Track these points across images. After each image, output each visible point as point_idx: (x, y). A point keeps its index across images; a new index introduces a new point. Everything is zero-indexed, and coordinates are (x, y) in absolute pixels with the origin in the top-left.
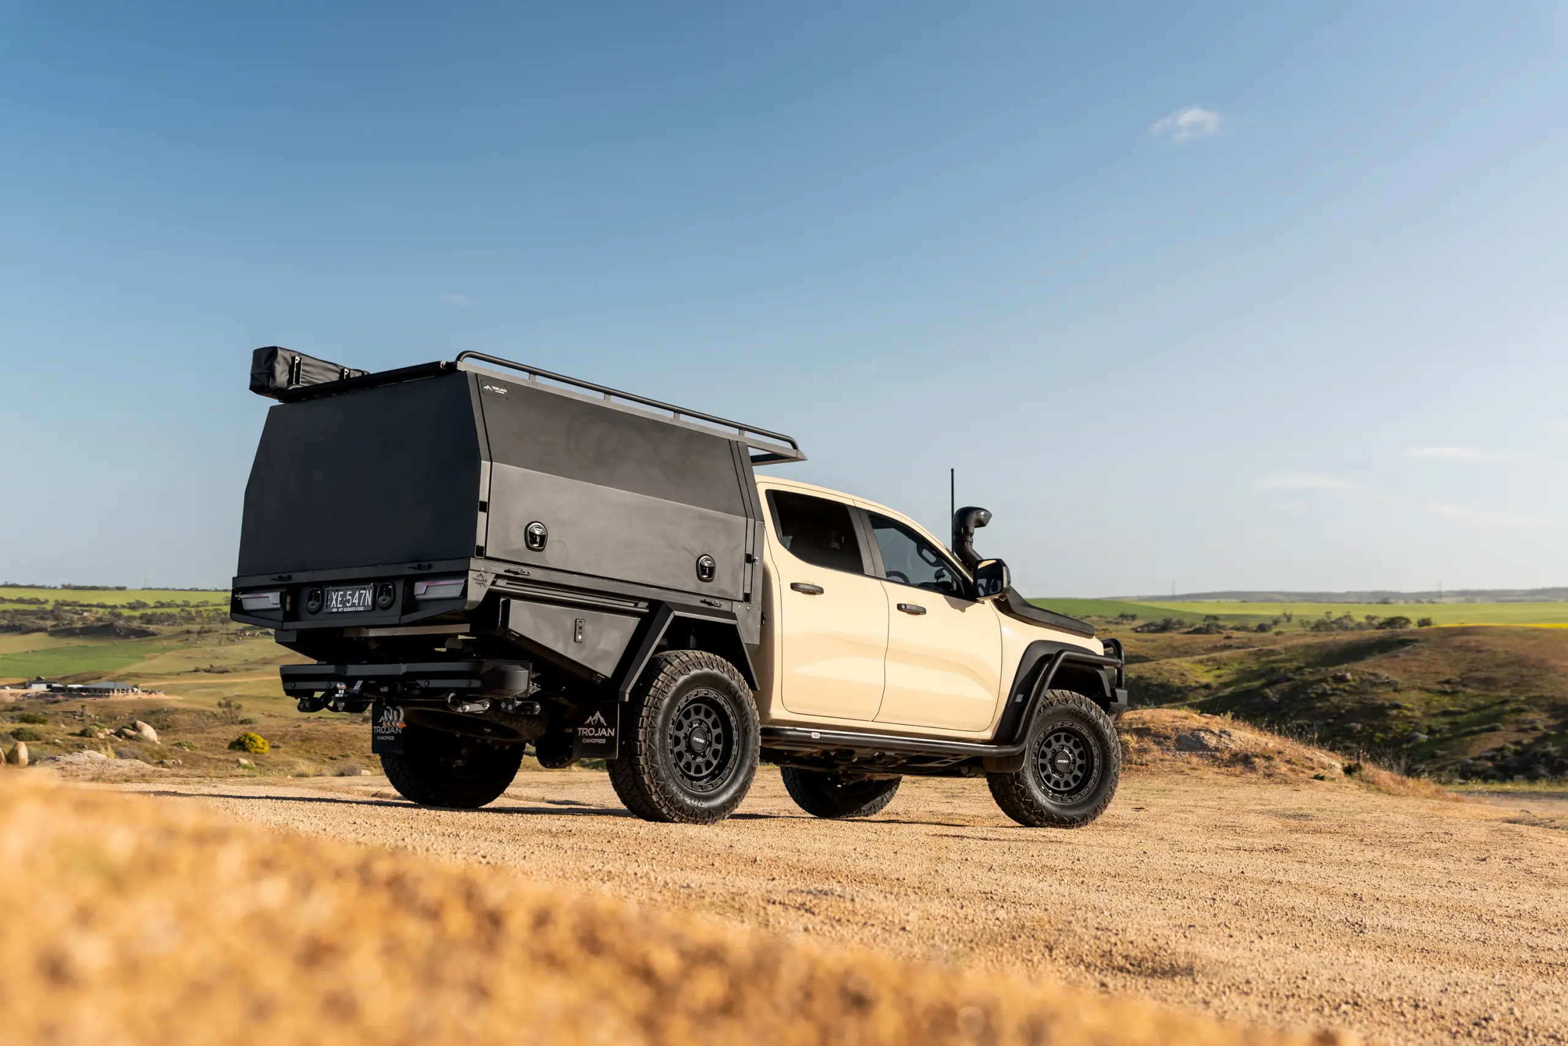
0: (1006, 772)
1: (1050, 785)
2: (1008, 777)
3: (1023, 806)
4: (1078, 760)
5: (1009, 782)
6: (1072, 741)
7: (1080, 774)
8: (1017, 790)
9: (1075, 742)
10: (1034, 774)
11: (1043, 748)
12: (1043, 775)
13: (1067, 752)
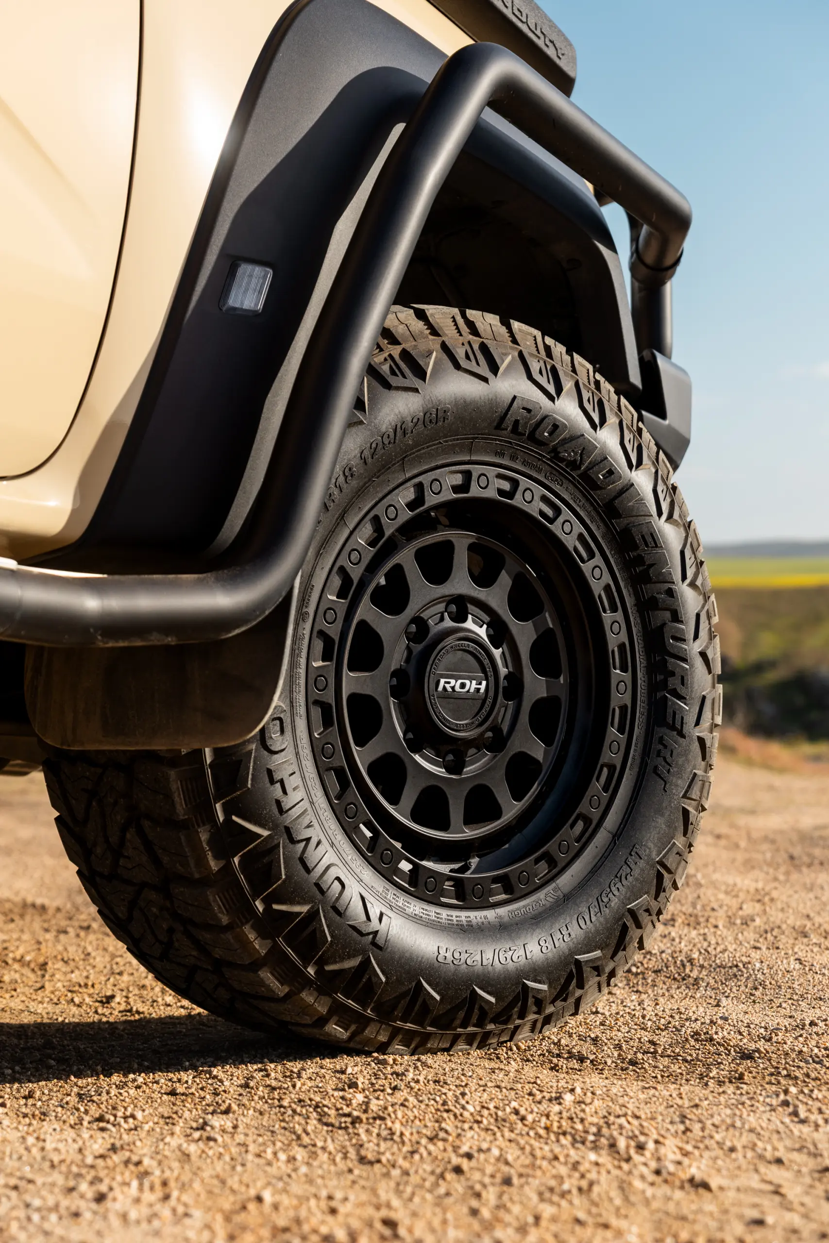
0: (159, 745)
1: (400, 815)
2: (174, 780)
3: (260, 946)
4: (529, 674)
5: (181, 808)
6: (505, 580)
7: (538, 750)
8: (224, 853)
9: (520, 582)
10: (318, 751)
11: (366, 611)
12: (362, 757)
13: (482, 632)
